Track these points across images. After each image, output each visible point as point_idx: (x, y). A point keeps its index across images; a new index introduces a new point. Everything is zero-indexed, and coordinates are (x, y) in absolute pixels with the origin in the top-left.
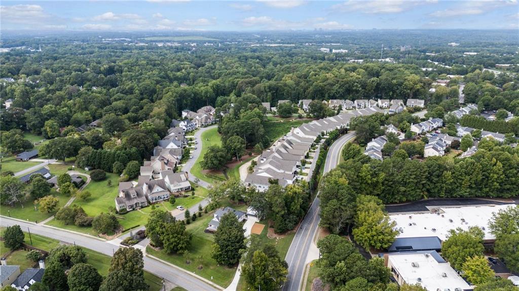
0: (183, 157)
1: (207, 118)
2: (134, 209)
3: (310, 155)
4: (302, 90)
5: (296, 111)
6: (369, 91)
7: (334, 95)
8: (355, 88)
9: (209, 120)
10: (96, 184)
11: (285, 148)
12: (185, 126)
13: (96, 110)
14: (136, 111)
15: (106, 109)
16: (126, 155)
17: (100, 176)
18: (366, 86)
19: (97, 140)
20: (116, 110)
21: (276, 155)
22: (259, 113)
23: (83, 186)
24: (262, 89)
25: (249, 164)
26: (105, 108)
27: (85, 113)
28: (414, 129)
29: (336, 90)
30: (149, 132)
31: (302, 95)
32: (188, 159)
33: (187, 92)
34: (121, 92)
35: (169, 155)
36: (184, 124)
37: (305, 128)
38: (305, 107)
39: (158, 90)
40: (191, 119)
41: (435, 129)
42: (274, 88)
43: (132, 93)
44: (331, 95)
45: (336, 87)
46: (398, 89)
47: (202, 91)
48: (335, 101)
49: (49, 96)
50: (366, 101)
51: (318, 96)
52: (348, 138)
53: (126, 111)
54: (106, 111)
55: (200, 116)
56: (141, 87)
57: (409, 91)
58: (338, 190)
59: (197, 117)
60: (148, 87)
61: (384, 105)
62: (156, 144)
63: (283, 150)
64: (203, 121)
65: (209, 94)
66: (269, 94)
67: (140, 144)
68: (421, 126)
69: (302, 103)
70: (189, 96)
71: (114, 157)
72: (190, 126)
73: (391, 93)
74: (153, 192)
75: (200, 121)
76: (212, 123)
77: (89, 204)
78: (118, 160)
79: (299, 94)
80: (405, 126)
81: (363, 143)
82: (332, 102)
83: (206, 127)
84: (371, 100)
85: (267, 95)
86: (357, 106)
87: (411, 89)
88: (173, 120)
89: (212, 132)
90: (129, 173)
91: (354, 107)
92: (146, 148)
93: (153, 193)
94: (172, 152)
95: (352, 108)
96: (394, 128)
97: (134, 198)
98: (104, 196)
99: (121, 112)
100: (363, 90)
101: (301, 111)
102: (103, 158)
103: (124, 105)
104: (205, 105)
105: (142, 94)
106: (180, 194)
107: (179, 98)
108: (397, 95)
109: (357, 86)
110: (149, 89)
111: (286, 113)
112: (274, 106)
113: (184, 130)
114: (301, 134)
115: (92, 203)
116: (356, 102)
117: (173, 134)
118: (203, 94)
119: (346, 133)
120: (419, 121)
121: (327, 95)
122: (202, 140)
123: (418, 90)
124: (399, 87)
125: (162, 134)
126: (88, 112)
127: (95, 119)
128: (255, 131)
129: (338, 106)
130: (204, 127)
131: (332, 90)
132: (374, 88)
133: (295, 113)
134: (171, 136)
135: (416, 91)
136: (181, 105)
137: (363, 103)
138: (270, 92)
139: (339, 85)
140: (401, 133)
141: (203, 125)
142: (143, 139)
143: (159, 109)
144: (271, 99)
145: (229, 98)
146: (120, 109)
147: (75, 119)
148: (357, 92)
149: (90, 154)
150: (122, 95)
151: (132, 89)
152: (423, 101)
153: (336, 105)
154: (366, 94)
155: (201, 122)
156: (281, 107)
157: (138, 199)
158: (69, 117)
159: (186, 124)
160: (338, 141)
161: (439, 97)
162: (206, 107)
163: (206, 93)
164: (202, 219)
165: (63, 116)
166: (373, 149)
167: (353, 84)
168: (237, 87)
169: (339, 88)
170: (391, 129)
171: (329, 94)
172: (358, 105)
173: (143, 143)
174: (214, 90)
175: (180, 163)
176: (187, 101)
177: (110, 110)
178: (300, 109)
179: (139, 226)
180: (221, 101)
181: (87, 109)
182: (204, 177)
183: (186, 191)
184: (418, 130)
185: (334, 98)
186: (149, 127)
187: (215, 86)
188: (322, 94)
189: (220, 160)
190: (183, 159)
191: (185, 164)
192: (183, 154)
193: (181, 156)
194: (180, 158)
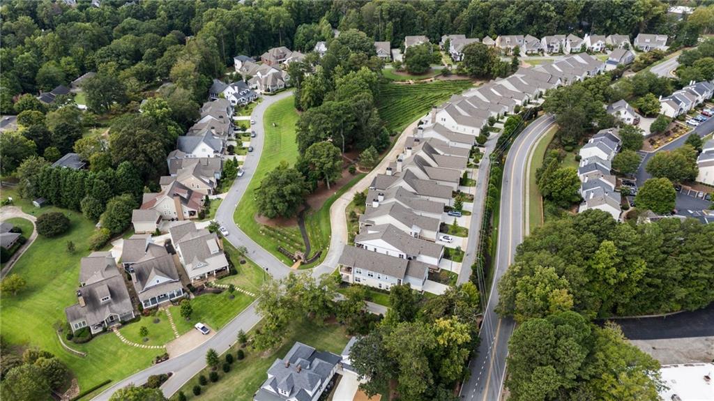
0: (224, 175)
1: (276, 77)
2: (105, 330)
3: (469, 177)
4: (448, 15)
5: (437, 60)
6: (570, 18)
7: (506, 27)
8: (543, 12)
9: (279, 80)
10: (48, 244)
11: (422, 164)
12: (235, 95)
13: (84, 55)
14: (153, 58)
15: (100, 54)
16: (106, 182)
17: (54, 227)
18: (565, 8)
19: (65, 133)
20: (118, 55)
21: (404, 184)
22: (371, 77)
23: (20, 251)
24: (377, 13)
25: (348, 197)
26: (99, 51)
27: (63, 60)
28: (667, 109)
29: (511, 17)
30: (157, 122)
31: (448, 25)
32: (233, 179)
33: (242, 21)
34: (135, 16)
35: (193, 178)
36: (234, 92)
37: (456, 107)
38: (452, 50)
39: (197, 10)
40: (249, 78)
41: (701, 106)
42: (397, 14)
43: (153, 17)
44: (501, 25)
45: (510, 12)
46: (622, 14)
47: (270, 16)
48: (508, 38)
49: (7, 25)
50: (563, 37)
51: (477, 27)
52: (539, 130)
53: (137, 56)
54: (101, 57)
55: (263, 73)
56: (169, 5)
57: (642, 19)
58: (557, 337)
59: (259, 74)
60: (180, 5)
61: (595, 46)
62: (173, 145)
63: (416, 170)
64: (270, 82)
65: (281, 23)
66: (390, 24)
67: (138, 153)
68: (678, 103)
69: (448, 42)
70: (247, 28)
71: (83, 187)
72: (244, 94)
73: (609, 22)
74: (148, 285)
75: (263, 82)
76: (285, 87)
77: (21, 304)
78: (90, 193)
79: (443, 23)
80: (650, 105)
81: (570, 144)
82: (502, 40)
83: (274, 94)
84: (571, 36)
85: (385, 27)
86: (545, 48)
87: (645, 14)
88: (215, 81)
89: (284, 104)
90: (110, 224)
91: (541, 51)
92: (150, 161)
93: (147, 289)
94: (201, 169)
95: (536, 52)
96: (628, 109)
97: (105, 305)
98: (55, 281)
99: (127, 59)
100: (558, 16)
101: (446, 60)
102: (62, 184)
103: (133, 46)
104: (276, 45)
105: (170, 17)
106: (207, 285)
107: (227, 33)
108: (619, 26)
109: (548, 9)
110: (183, 9)
111: (420, 65)
112: (397, 47)
113: (234, 102)
114: (450, 123)
115: (27, 303)
116: (544, 40)
117: (209, 118)
118: (272, 22)
119: (536, 117)
120: (670, 88)
121: (492, 27)
122: (265, 128)
123: (659, 15)
124: (625, 11)
125: (187, 121)
126: (70, 59)
127: (83, 70)
128: (362, 120)
129: (513, 47)
130: (271, 95)
131: (503, 16)
132: (578, 13)
133: (435, 62)
134: (206, 124)
135: (653, 18)
136: (234, 44)
137: (558, 44)
138: (390, 20)
139: (516, 8)
140: (642, 118)
141: (269, 90)
142: (143, 143)
143: (185, 64)
144: (392, 34)
145: (318, 27)
146: (125, 53)
147: (44, 74)
148: (547, 19)
149: (40, 175)
150: (135, 21)
151: (153, 9)
152: (664, 38)
153: (509, 46)
154: (562, 24)
155: (266, 85)
156: (410, 53)
157: (114, 306)
158: (34, 69)
159: (237, 91)
160: (521, 139)
161: (693, 29)
162: (276, 49)
163: (278, 19)
164: (245, 367)
165: (22, 69)
166: (596, 166)
167: (541, 5)
168: (332, 6)
169: (516, 13)
170: (626, 114)
171: (496, 24)
172: (549, 46)
173: (143, 152)
174: (292, 11)
175: (216, 192)
176: (242, 37)
177: (108, 56)
178: (442, 53)
179: (109, 382)
180: (304, 34)
181: (66, 52)
182: (258, 233)
183: (220, 275)
184: (674, 110)
185: (504, 32)
186: (158, 111)
187: (293, 5)
188: (485, 23)
189: (290, 202)
190: (222, 182)
191: (227, 193)
192: (224, 169)
193: (218, 176)
194: (217, 180)
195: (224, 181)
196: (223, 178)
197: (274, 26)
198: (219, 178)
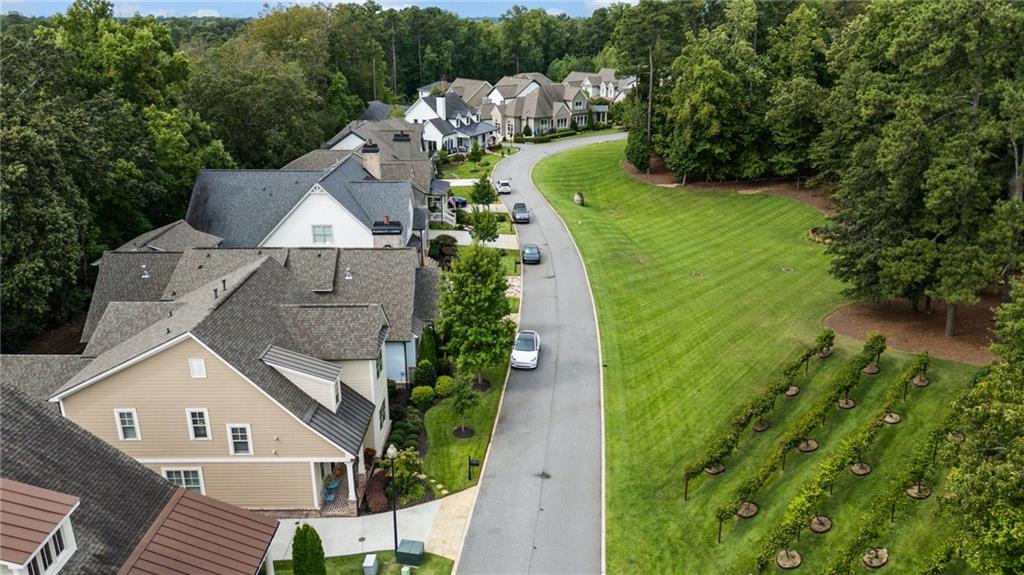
0: (436, 354)
1: (547, 96)
9: (558, 105)
12: (436, 122)
36: (434, 115)
55: (507, 94)
59: (495, 97)
64: (531, 110)
72: (463, 127)
76: (574, 126)
113: (431, 144)
122: (553, 202)
130: (536, 141)
159: (441, 113)
190: (426, 404)
191: (468, 497)
192: (440, 319)
193: (399, 362)
194: (392, 387)
195: (438, 398)
196: (424, 377)
197: (506, 46)
198: (401, 380)
